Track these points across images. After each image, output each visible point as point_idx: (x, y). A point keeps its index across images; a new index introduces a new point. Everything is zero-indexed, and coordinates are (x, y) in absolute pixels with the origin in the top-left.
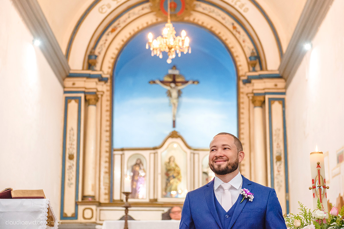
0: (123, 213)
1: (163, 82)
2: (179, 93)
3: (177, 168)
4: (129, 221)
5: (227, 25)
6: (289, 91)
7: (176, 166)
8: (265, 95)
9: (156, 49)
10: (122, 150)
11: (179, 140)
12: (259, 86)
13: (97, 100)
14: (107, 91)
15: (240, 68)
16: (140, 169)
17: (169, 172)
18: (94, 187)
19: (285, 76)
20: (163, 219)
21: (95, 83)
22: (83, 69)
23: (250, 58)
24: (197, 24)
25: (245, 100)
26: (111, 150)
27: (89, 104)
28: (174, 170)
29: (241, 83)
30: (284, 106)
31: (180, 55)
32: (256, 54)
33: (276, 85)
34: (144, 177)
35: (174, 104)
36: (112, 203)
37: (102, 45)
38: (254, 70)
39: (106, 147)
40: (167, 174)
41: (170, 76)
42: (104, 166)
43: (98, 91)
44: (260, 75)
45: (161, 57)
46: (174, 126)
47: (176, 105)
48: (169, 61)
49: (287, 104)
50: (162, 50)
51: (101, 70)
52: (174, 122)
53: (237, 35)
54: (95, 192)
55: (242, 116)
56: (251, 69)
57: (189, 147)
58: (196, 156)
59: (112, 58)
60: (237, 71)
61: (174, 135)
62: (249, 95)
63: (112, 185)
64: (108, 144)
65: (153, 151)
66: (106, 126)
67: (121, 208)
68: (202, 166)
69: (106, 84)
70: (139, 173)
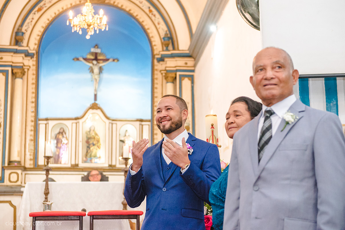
0: (44, 177)
1: (85, 59)
2: (101, 69)
3: (96, 137)
4: (49, 183)
5: (144, 8)
6: (197, 69)
7: (96, 134)
8: (176, 72)
9: (76, 26)
10: (47, 119)
11: (99, 112)
12: (171, 63)
13: (23, 73)
14: (33, 65)
15: (155, 48)
16: (63, 137)
17: (89, 140)
18: (19, 153)
19: (194, 55)
20: (82, 181)
21: (22, 58)
22: (10, 45)
23: (164, 38)
24: (117, 7)
25: (159, 76)
26: (36, 120)
27: (16, 78)
28: (94, 138)
29: (155, 61)
30: (193, 82)
31: (98, 32)
32: (169, 35)
33: (186, 64)
34: (66, 144)
35: (96, 80)
36: (36, 167)
37: (28, 23)
38: (167, 50)
39: (32, 116)
40: (87, 142)
41: (92, 54)
42: (30, 134)
43: (24, 66)
44: (172, 54)
45: (80, 33)
46: (95, 99)
47: (98, 81)
48: (88, 37)
49: (196, 80)
50: (82, 27)
51: (27, 46)
52: (96, 96)
53: (153, 18)
54: (21, 158)
55: (155, 90)
56: (165, 48)
57: (108, 118)
58: (114, 126)
59: (38, 35)
60: (152, 50)
61: (94, 106)
62: (162, 72)
63: (36, 152)
64: (33, 114)
65: (75, 121)
66: (32, 98)
67: (44, 172)
68: (120, 135)
69: (33, 59)
70: (62, 141)
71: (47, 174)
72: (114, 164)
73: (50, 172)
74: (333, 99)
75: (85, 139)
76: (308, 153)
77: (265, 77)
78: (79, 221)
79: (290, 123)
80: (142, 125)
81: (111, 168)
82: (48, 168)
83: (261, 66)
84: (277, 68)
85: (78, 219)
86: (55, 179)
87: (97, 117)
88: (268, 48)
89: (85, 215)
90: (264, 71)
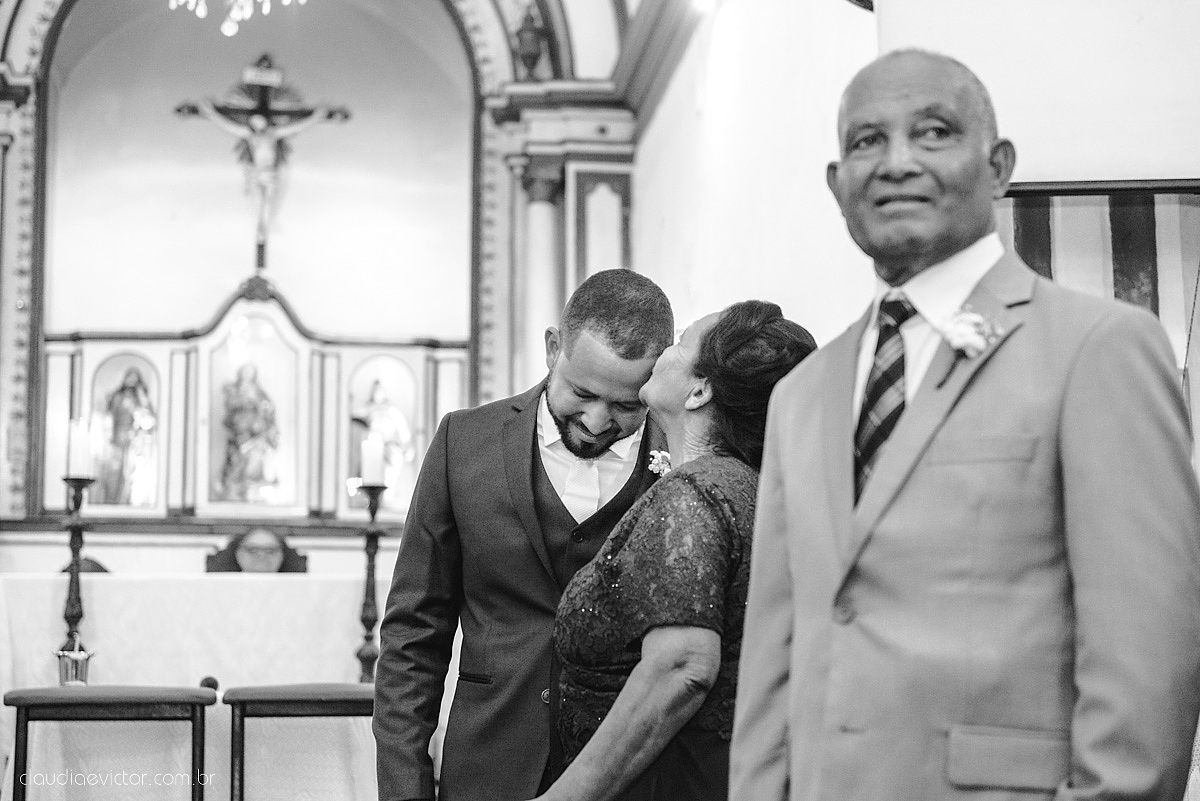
0: (65, 556)
1: (225, 111)
2: (281, 148)
3: (263, 405)
6: (645, 150)
7: (262, 395)
8: (565, 162)
10: (76, 338)
11: (271, 309)
12: (545, 130)
14: (25, 132)
15: (485, 69)
16: (138, 403)
17: (237, 418)
19: (634, 100)
20: (209, 570)
23: (519, 34)
25: (500, 178)
26: (36, 339)
28: (255, 410)
29: (487, 121)
30: (626, 202)
31: (267, 9)
32: (539, 23)
33: (603, 130)
34: (150, 431)
35: (262, 187)
36: (37, 519)
38: (533, 78)
39: (20, 326)
40: (229, 424)
41: (249, 90)
42: (12, 392)
44: (550, 94)
45: (202, 12)
46: (261, 262)
47: (269, 191)
48: (229, 29)
49: (639, 193)
51: (3, 58)
52: (261, 249)
55: (486, 231)
56: (522, 71)
57: (306, 334)
58: (330, 363)
59: (44, 19)
60: (476, 78)
61: (256, 290)
62: (514, 161)
63: (37, 461)
64: (25, 318)
65: (183, 345)
66: (20, 255)
67: (66, 537)
68: (351, 397)
69: (22, 109)
70: (132, 420)
71: (76, 544)
72: (328, 505)
73: (87, 537)
74: (1142, 275)
75: (221, 413)
76: (1041, 468)
77: (881, 171)
78: (190, 723)
79: (970, 353)
80: (436, 363)
81: (316, 522)
82: (80, 523)
83: (868, 126)
84: (931, 134)
85: (187, 715)
86: (104, 562)
87: (267, 331)
88: (896, 55)
89: (213, 701)
90: (879, 143)
